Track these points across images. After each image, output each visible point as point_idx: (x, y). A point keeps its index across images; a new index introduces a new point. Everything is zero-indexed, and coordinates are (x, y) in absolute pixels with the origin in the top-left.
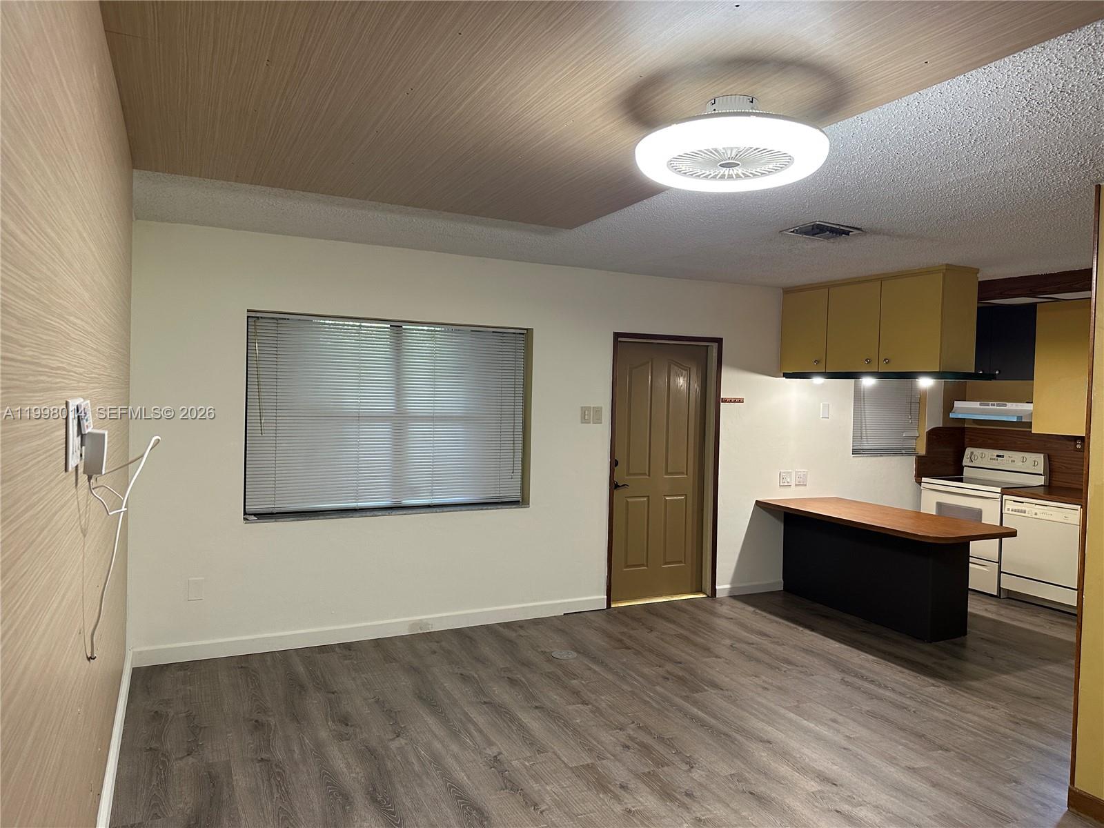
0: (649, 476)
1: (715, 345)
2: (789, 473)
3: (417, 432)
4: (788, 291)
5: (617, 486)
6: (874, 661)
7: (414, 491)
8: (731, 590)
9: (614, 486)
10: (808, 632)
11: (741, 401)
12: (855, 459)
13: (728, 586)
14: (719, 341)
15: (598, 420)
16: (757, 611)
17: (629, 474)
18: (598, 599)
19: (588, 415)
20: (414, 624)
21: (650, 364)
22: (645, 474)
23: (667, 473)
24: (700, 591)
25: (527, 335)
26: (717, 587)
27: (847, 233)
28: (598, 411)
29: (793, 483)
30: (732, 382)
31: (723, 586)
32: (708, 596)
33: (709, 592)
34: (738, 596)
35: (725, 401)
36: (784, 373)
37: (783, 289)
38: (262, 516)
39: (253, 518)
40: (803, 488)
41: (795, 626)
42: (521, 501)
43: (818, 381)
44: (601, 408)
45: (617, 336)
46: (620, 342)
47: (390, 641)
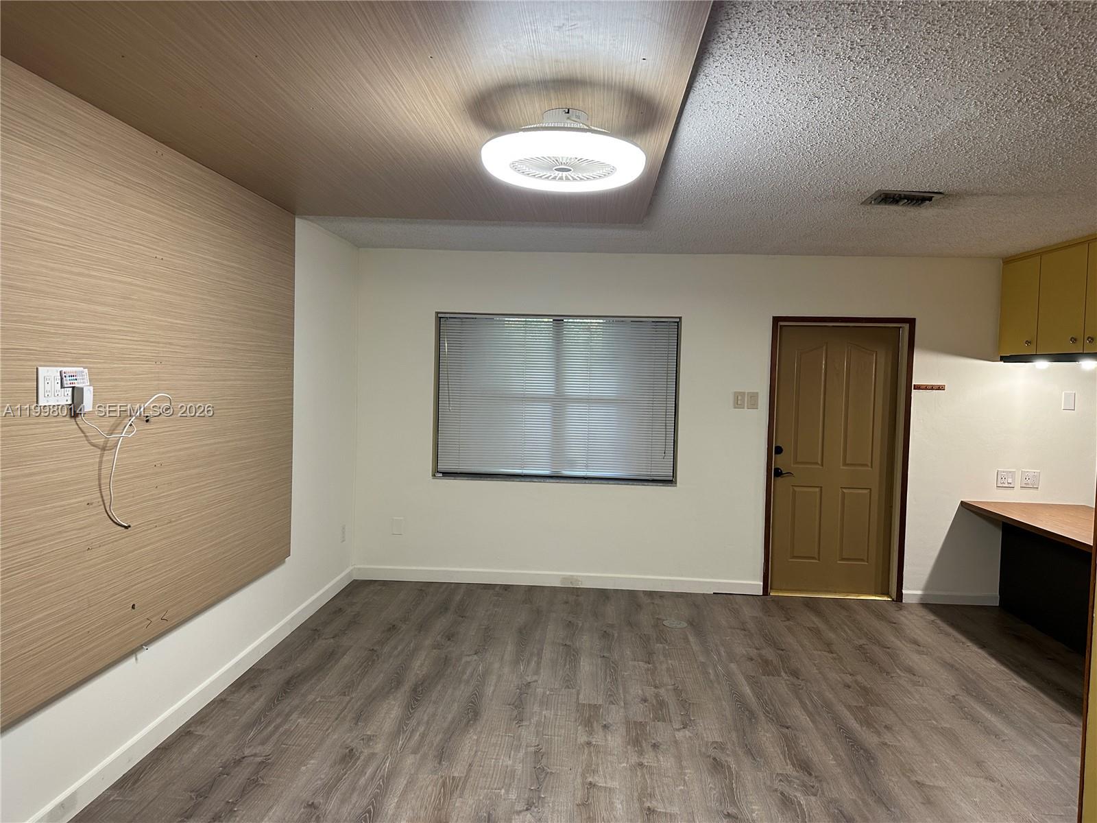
0: (822, 465)
1: (907, 326)
2: (1010, 472)
3: (574, 412)
4: (1009, 261)
5: (778, 473)
6: (1023, 689)
7: (572, 464)
8: (923, 597)
9: (774, 473)
10: (975, 648)
11: (940, 388)
13: (920, 592)
14: (911, 322)
15: (754, 405)
16: (938, 621)
17: (796, 462)
18: (754, 584)
19: (742, 400)
20: (565, 579)
21: (824, 348)
22: (817, 463)
23: (845, 464)
24: (887, 594)
25: (678, 323)
26: (904, 592)
27: (930, 199)
28: (754, 397)
29: (1017, 486)
30: (926, 367)
31: (913, 590)
32: (893, 600)
33: (894, 596)
34: (928, 605)
35: (918, 387)
36: (1001, 357)
37: (1003, 259)
38: (446, 474)
39: (441, 475)
40: (1034, 491)
41: (964, 639)
42: (671, 481)
43: (1042, 365)
44: (757, 393)
45: (776, 320)
46: (781, 326)
47: (542, 588)
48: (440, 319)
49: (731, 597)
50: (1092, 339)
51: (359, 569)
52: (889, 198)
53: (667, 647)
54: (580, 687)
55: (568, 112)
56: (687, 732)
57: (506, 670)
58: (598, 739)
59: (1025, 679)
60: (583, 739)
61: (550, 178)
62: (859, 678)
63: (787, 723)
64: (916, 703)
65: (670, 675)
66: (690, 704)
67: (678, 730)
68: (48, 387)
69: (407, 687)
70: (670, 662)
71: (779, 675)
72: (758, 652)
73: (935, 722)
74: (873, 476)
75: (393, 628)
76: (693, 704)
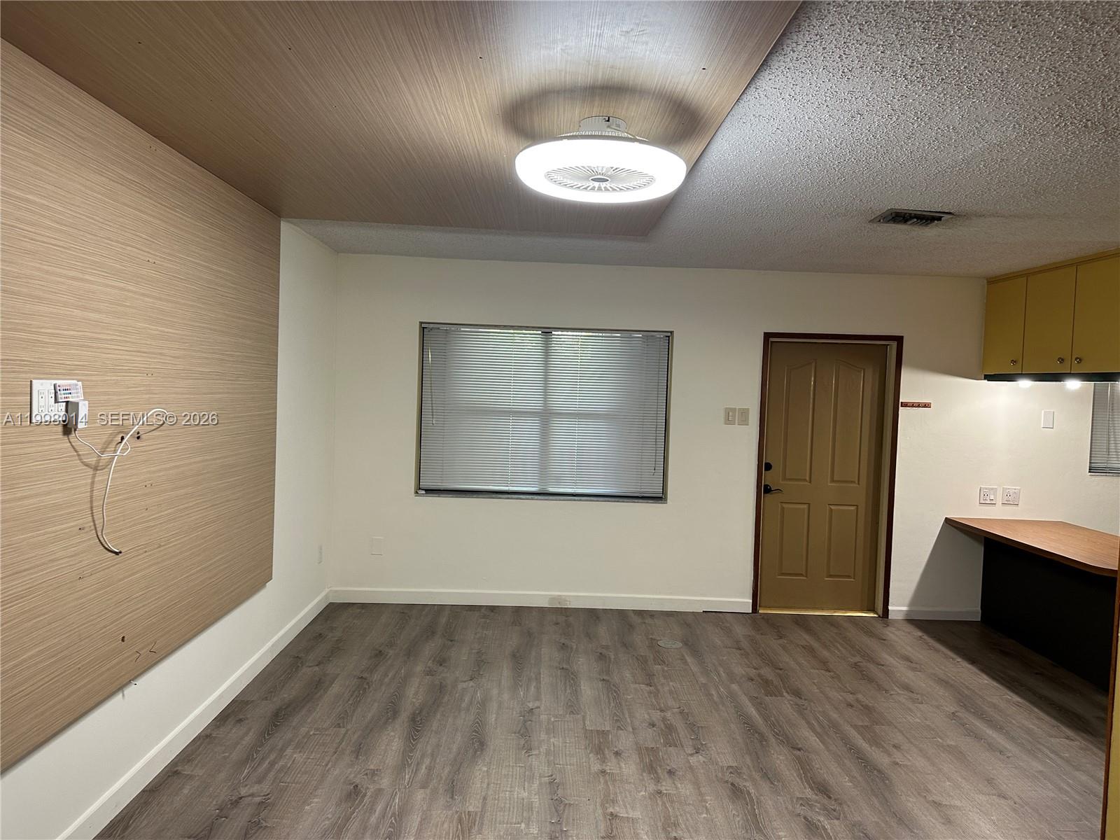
0: (810, 482)
1: (894, 344)
2: (992, 489)
3: (560, 428)
4: (993, 281)
5: (768, 490)
6: (1017, 704)
7: (558, 480)
8: (908, 613)
9: (763, 490)
10: (965, 664)
11: (927, 405)
12: (1093, 478)
13: (905, 608)
14: (899, 340)
15: (744, 420)
16: (925, 637)
17: (785, 479)
18: (744, 602)
19: (733, 416)
20: (553, 599)
21: (813, 364)
22: (805, 480)
23: (833, 481)
24: (873, 611)
25: (669, 336)
26: (890, 608)
27: (939, 219)
28: (744, 413)
29: (999, 502)
30: (913, 384)
31: (899, 606)
32: (879, 616)
33: (880, 611)
34: (915, 621)
35: (905, 405)
36: (985, 375)
37: (987, 279)
38: (430, 491)
39: (424, 492)
40: (1014, 507)
41: (954, 656)
42: (660, 498)
43: (1025, 384)
44: (748, 409)
45: (767, 336)
46: (772, 342)
47: (530, 609)
48: (424, 329)
49: (721, 615)
50: (1080, 360)
51: (336, 591)
52: (900, 217)
53: (666, 668)
54: (585, 713)
55: (608, 121)
56: (700, 757)
57: (506, 696)
58: (611, 766)
59: (1017, 693)
60: (596, 767)
61: (581, 188)
62: (860, 696)
63: (797, 744)
64: (919, 721)
65: (673, 698)
66: (699, 727)
67: (692, 755)
68: (42, 402)
69: (404, 716)
70: (671, 683)
71: (782, 696)
72: (757, 672)
73: (939, 740)
74: (859, 493)
75: (379, 654)
76: (702, 727)
